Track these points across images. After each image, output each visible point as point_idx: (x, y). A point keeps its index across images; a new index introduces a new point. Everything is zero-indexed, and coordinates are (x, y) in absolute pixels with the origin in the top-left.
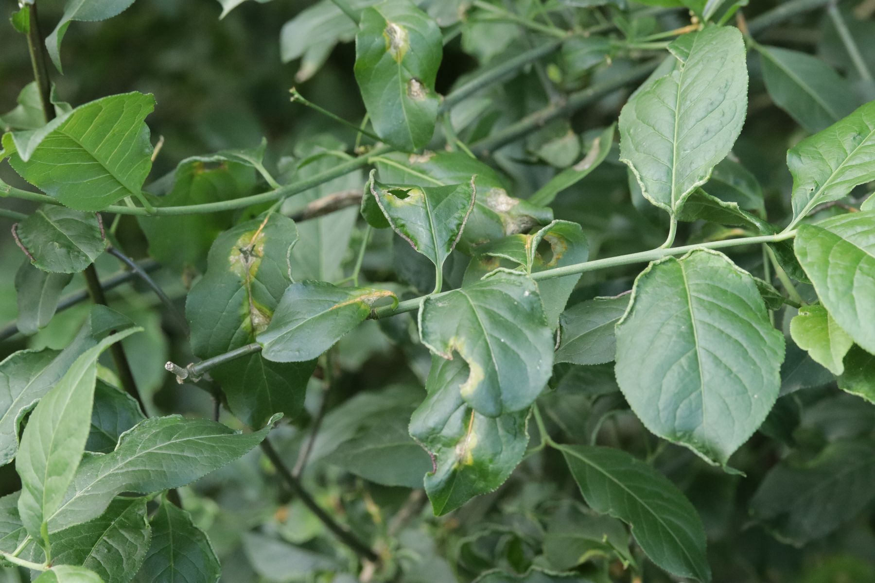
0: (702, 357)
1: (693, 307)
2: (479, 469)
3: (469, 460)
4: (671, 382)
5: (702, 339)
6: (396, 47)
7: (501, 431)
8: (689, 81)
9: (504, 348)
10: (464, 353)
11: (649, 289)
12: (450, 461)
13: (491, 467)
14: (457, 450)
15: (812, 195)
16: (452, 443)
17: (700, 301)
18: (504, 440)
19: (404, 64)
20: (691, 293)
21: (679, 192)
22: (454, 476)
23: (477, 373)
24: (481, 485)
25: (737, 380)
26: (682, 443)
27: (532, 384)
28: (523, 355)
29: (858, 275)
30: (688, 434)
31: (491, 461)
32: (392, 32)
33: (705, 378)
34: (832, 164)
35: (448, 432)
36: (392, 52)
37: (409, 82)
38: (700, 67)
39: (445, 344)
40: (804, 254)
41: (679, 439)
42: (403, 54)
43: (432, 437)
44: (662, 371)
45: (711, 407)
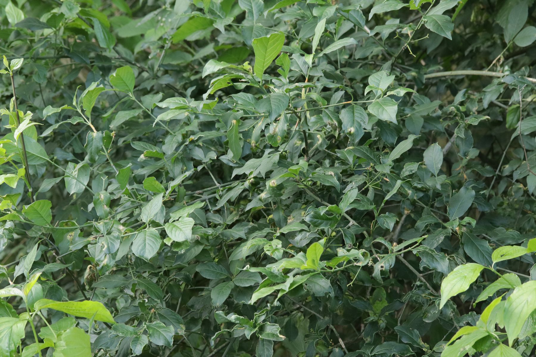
5: (147, 241)
6: (101, 198)
9: (111, 243)
12: (102, 265)
13: (109, 265)
14: (104, 262)
17: (148, 235)
18: (111, 260)
19: (103, 202)
21: (148, 219)
23: (106, 246)
25: (152, 247)
27: (116, 248)
28: (115, 244)
33: (147, 247)
35: (101, 259)
37: (104, 205)
39: (102, 243)
41: (141, 257)
44: (139, 246)
45: (147, 252)
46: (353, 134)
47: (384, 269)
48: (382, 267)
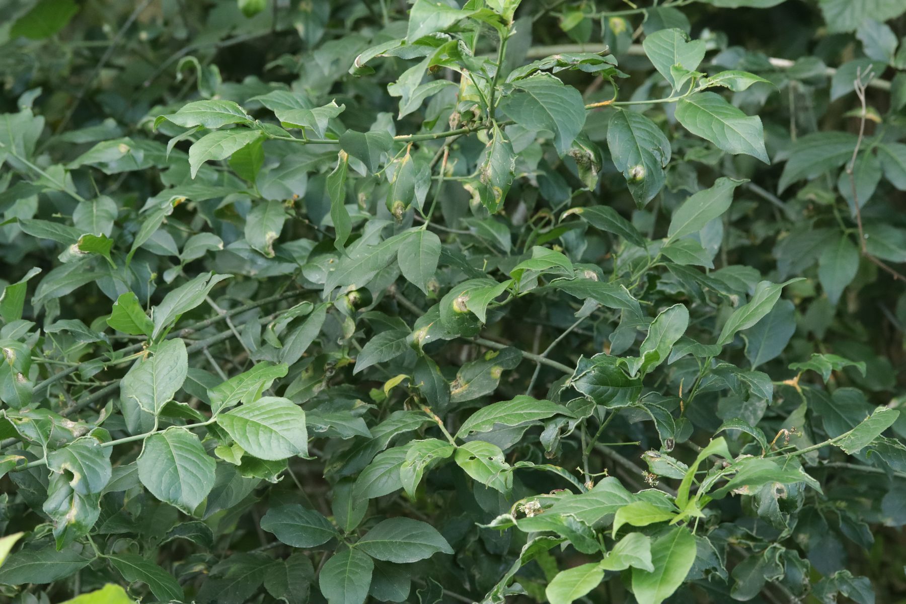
0: (179, 469)
1: (172, 448)
2: (78, 525)
3: (73, 521)
4: (166, 479)
5: (177, 462)
6: (9, 358)
7: (87, 507)
8: (158, 360)
9: (88, 466)
10: (70, 469)
11: (151, 443)
12: (64, 522)
13: (84, 523)
14: (67, 517)
15: (221, 405)
16: (64, 514)
17: (175, 446)
18: (89, 510)
19: (14, 366)
20: (171, 444)
21: (158, 406)
22: (66, 529)
23: (77, 477)
24: (78, 533)
25: (195, 476)
26: (173, 505)
27: (103, 481)
28: (97, 469)
29: (248, 427)
30: (175, 501)
31: (84, 520)
32: (7, 352)
33: (181, 476)
34: (229, 393)
35: (62, 509)
36: (7, 360)
37: (17, 375)
38: (163, 354)
39: (60, 468)
40: (222, 423)
41: (172, 503)
42: (13, 361)
43: (55, 512)
44: (161, 474)
45: (185, 489)
46: (642, 181)
47: (785, 496)
48: (779, 491)
